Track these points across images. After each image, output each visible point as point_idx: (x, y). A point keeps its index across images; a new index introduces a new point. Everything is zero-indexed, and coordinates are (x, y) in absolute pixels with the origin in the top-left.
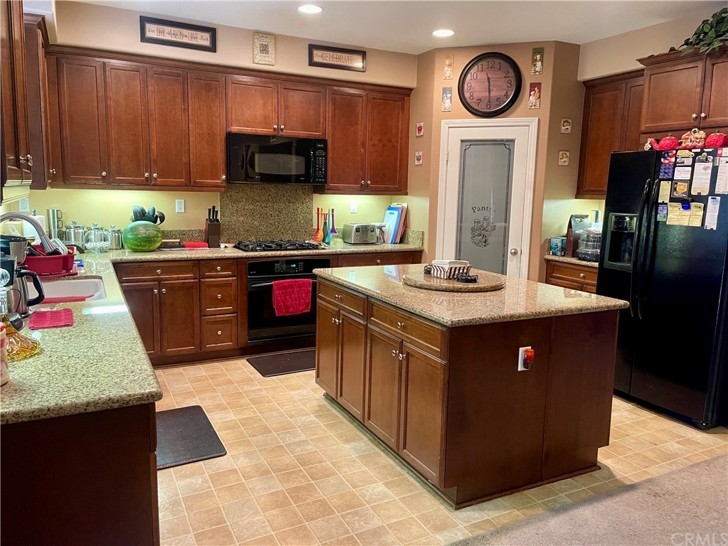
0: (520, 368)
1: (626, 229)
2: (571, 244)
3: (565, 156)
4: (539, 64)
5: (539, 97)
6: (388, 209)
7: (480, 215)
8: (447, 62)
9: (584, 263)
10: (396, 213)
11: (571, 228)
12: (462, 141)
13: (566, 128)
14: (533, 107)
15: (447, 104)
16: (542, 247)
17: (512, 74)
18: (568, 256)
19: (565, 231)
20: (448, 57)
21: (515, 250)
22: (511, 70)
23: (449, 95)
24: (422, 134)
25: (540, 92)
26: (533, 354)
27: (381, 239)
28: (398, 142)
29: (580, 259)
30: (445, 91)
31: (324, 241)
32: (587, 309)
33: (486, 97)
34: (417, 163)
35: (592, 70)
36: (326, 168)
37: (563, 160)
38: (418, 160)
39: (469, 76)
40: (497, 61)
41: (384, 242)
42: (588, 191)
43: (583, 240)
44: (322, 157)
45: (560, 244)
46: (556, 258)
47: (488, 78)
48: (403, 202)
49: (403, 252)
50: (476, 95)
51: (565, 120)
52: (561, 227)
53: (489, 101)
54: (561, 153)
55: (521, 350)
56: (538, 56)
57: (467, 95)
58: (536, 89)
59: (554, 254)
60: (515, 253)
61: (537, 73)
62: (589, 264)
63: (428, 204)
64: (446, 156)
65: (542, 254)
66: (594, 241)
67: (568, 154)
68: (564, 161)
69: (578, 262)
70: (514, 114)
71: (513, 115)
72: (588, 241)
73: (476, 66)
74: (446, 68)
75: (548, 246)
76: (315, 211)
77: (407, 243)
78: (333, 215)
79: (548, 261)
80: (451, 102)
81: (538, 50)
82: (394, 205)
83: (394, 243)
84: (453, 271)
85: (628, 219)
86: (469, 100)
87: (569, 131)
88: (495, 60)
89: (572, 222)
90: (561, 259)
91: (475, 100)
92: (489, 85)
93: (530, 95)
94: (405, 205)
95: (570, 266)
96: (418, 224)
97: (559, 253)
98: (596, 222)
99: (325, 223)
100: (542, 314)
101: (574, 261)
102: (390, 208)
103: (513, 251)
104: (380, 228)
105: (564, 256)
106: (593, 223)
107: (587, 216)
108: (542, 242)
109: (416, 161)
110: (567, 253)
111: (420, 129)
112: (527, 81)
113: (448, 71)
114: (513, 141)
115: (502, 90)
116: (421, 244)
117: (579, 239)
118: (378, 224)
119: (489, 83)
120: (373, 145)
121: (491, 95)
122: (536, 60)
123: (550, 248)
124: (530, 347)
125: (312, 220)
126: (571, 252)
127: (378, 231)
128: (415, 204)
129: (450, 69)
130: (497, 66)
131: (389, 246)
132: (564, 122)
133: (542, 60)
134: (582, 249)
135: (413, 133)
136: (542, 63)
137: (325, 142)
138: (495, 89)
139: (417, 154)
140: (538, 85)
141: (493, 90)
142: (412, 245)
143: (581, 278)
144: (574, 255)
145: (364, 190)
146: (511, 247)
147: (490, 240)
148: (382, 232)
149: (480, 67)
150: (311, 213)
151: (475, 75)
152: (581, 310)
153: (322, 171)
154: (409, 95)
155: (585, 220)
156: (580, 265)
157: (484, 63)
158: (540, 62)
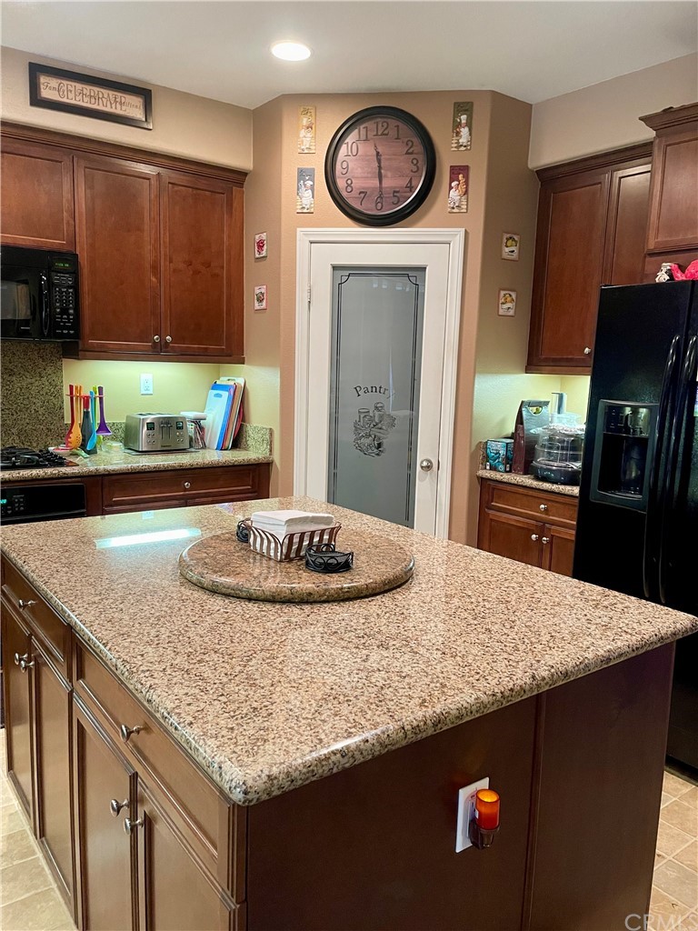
0: (462, 843)
1: (627, 430)
2: (522, 451)
3: (509, 299)
4: (465, 131)
5: (466, 193)
6: (213, 389)
7: (368, 401)
8: (305, 121)
9: (547, 486)
10: (225, 394)
11: (522, 423)
12: (335, 268)
13: (509, 251)
14: (455, 210)
15: (306, 198)
16: (473, 456)
17: (418, 147)
18: (517, 472)
19: (511, 428)
20: (306, 112)
21: (429, 461)
22: (416, 141)
23: (309, 183)
24: (264, 253)
25: (467, 183)
26: (497, 809)
27: (198, 440)
28: (223, 267)
29: (537, 478)
30: (303, 174)
31: (83, 446)
32: (621, 655)
33: (374, 189)
34: (257, 306)
35: (553, 149)
36: (77, 308)
37: (505, 306)
38: (260, 300)
39: (343, 150)
40: (393, 122)
41: (204, 447)
42: (547, 360)
43: (543, 446)
44: (70, 287)
45: (502, 452)
46: (497, 476)
47: (378, 153)
48: (237, 375)
49: (234, 466)
50: (357, 184)
51: (508, 236)
52: (503, 422)
53: (380, 197)
54: (502, 293)
55: (464, 794)
56: (464, 118)
57: (341, 183)
58: (461, 176)
59: (493, 468)
60: (429, 468)
61: (463, 148)
62: (555, 487)
63: (277, 381)
64: (306, 295)
65: (473, 468)
66: (563, 448)
67: (514, 296)
68: (507, 308)
69: (535, 484)
70: (424, 221)
71: (420, 224)
72: (550, 448)
73: (356, 131)
74: (303, 133)
75: (483, 454)
76: (66, 391)
77: (246, 449)
78: (101, 399)
79: (483, 480)
80: (315, 196)
81: (463, 105)
82: (223, 381)
83: (222, 448)
84: (296, 540)
85: (628, 411)
86: (344, 194)
87: (515, 256)
88: (389, 120)
89: (524, 413)
90: (506, 477)
91: (355, 193)
92: (380, 167)
93: (451, 188)
94: (240, 381)
95: (521, 490)
96: (262, 416)
97: (501, 467)
98: (559, 413)
99: (86, 414)
100: (518, 693)
101: (527, 480)
102: (215, 386)
103: (425, 464)
104: (197, 422)
105: (510, 471)
106: (556, 414)
107: (546, 403)
108: (473, 448)
109: (256, 304)
110: (514, 466)
111: (260, 245)
112: (446, 161)
113: (306, 138)
114: (424, 269)
115: (401, 177)
116: (268, 451)
117: (536, 442)
118: (191, 415)
119: (379, 161)
120: (174, 271)
121: (384, 185)
122: (460, 123)
123: (486, 458)
124: (485, 783)
125: (61, 408)
126: (522, 465)
127: (191, 428)
128: (257, 378)
129: (309, 135)
130: (393, 133)
131: (212, 456)
132: (508, 239)
133: (469, 124)
134: (541, 461)
135: (250, 253)
136: (470, 130)
137: (72, 258)
138: (389, 174)
139: (257, 291)
140: (464, 170)
141: (386, 176)
142: (253, 452)
143: (541, 512)
144: (528, 469)
145: (159, 353)
146: (421, 457)
147: (386, 444)
148: (201, 429)
149: (363, 132)
150: (59, 395)
151: (354, 146)
152: (609, 659)
153: (69, 315)
154: (241, 185)
155: (544, 410)
156: (539, 489)
157: (370, 124)
158: (467, 129)
